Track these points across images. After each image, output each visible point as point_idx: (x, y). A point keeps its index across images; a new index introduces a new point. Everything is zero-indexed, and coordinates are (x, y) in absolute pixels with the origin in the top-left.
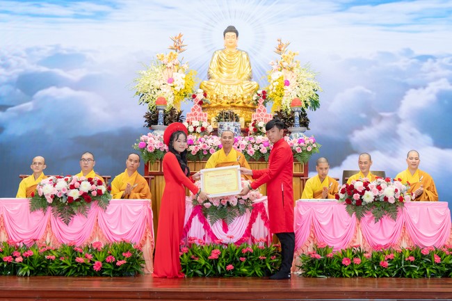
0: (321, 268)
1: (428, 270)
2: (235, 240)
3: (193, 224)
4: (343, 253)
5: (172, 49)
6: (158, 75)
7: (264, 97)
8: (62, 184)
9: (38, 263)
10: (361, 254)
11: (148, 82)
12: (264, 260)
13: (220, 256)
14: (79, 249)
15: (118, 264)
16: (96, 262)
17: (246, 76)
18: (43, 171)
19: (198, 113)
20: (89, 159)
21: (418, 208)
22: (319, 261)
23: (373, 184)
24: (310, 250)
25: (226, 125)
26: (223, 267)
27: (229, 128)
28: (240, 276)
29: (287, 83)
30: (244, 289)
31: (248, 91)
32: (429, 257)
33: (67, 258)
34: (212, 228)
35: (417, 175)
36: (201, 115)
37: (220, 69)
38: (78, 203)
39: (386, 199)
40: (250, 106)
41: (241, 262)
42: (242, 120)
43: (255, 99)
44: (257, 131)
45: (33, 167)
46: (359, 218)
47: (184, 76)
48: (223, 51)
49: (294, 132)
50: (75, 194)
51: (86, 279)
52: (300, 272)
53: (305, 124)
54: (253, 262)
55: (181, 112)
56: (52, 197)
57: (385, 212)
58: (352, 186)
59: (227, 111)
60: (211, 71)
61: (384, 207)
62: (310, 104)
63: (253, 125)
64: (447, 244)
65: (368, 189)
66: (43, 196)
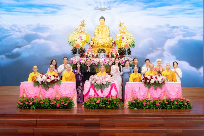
0: (135, 106)
1: (173, 107)
2: (105, 96)
3: (90, 90)
4: (143, 101)
5: (81, 25)
6: (76, 35)
7: (115, 44)
8: (44, 77)
9: (38, 104)
10: (149, 101)
11: (72, 38)
12: (115, 103)
13: (100, 102)
14: (51, 100)
15: (65, 105)
16: (57, 104)
17: (108, 35)
18: (37, 71)
19: (91, 50)
20: (53, 67)
21: (170, 85)
22: (135, 103)
23: (154, 77)
24: (131, 99)
25: (101, 54)
26: (101, 106)
27: (102, 55)
28: (107, 108)
29: (123, 38)
30: (109, 114)
31: (109, 41)
32: (173, 102)
33: (47, 103)
34: (97, 92)
35: (169, 72)
36: (92, 50)
37: (98, 33)
38: (50, 84)
39: (158, 82)
40: (109, 46)
41: (107, 104)
42: (107, 52)
43: (111, 44)
44: (112, 56)
45: (33, 69)
46: (149, 88)
47: (85, 36)
48: (99, 26)
49: (126, 56)
50: (49, 81)
51: (54, 110)
52: (128, 107)
53: (129, 53)
54: (111, 104)
55: (85, 49)
56: (41, 82)
57: (158, 86)
58: (147, 77)
59: (101, 49)
60: (95, 33)
61: (158, 85)
62: (131, 46)
63: (111, 54)
64: (180, 97)
65: (152, 78)
66: (38, 81)
